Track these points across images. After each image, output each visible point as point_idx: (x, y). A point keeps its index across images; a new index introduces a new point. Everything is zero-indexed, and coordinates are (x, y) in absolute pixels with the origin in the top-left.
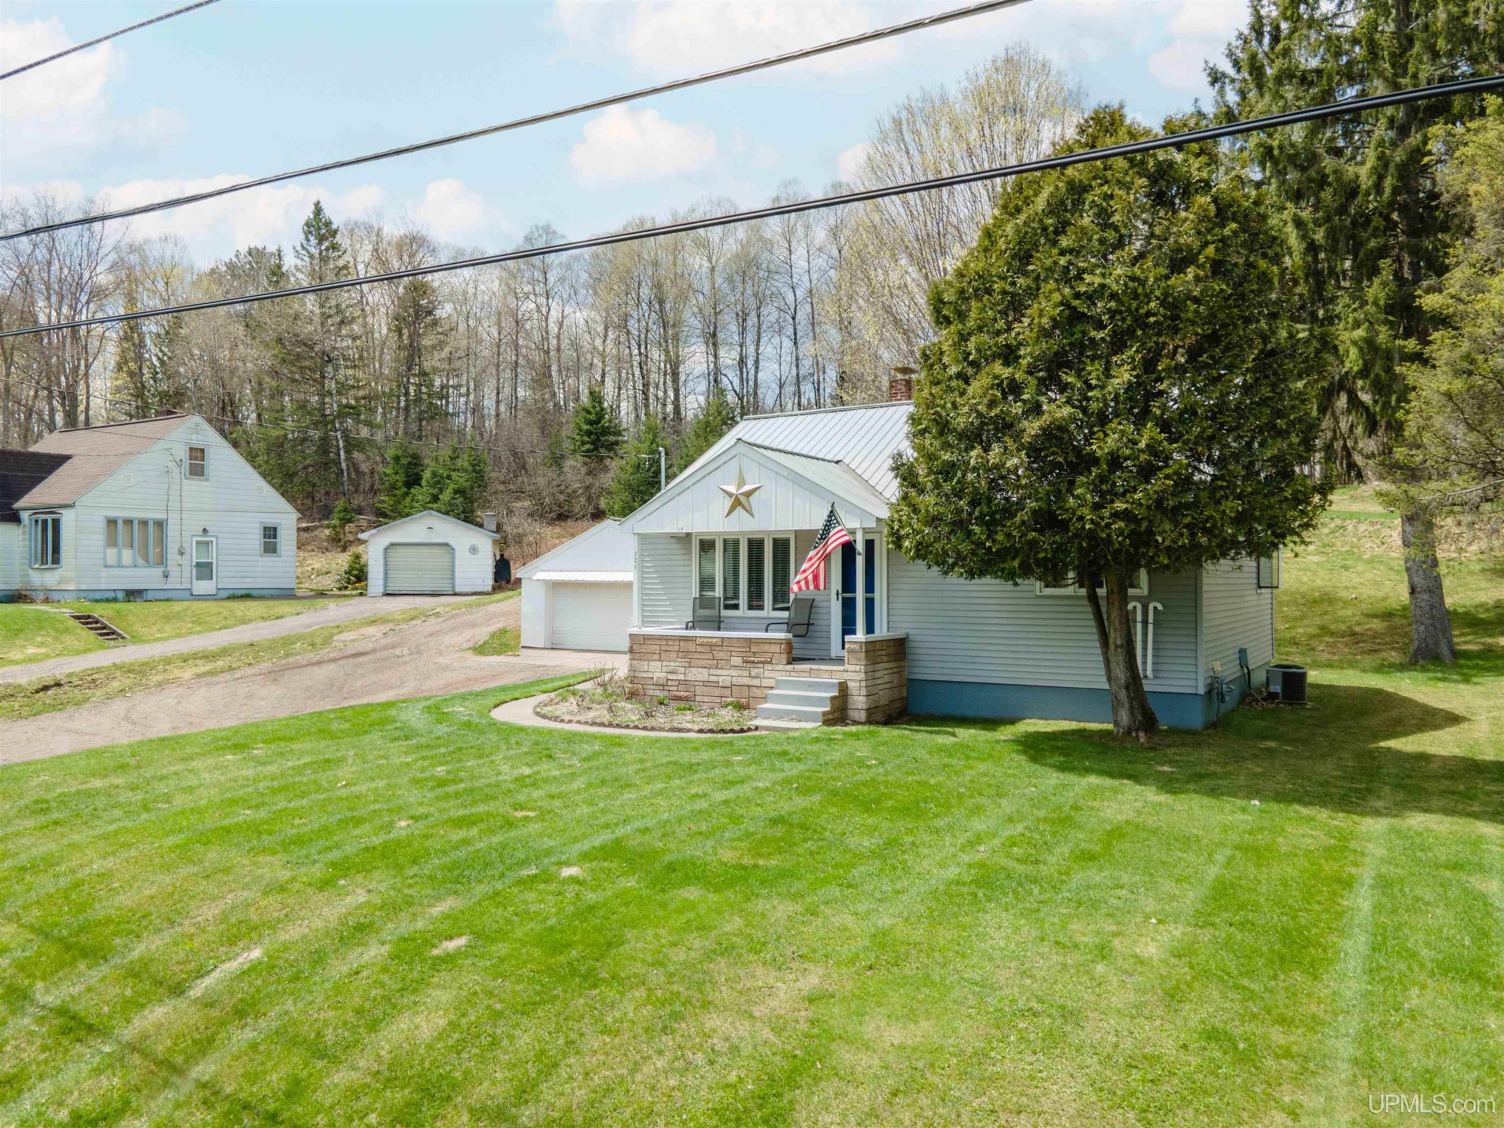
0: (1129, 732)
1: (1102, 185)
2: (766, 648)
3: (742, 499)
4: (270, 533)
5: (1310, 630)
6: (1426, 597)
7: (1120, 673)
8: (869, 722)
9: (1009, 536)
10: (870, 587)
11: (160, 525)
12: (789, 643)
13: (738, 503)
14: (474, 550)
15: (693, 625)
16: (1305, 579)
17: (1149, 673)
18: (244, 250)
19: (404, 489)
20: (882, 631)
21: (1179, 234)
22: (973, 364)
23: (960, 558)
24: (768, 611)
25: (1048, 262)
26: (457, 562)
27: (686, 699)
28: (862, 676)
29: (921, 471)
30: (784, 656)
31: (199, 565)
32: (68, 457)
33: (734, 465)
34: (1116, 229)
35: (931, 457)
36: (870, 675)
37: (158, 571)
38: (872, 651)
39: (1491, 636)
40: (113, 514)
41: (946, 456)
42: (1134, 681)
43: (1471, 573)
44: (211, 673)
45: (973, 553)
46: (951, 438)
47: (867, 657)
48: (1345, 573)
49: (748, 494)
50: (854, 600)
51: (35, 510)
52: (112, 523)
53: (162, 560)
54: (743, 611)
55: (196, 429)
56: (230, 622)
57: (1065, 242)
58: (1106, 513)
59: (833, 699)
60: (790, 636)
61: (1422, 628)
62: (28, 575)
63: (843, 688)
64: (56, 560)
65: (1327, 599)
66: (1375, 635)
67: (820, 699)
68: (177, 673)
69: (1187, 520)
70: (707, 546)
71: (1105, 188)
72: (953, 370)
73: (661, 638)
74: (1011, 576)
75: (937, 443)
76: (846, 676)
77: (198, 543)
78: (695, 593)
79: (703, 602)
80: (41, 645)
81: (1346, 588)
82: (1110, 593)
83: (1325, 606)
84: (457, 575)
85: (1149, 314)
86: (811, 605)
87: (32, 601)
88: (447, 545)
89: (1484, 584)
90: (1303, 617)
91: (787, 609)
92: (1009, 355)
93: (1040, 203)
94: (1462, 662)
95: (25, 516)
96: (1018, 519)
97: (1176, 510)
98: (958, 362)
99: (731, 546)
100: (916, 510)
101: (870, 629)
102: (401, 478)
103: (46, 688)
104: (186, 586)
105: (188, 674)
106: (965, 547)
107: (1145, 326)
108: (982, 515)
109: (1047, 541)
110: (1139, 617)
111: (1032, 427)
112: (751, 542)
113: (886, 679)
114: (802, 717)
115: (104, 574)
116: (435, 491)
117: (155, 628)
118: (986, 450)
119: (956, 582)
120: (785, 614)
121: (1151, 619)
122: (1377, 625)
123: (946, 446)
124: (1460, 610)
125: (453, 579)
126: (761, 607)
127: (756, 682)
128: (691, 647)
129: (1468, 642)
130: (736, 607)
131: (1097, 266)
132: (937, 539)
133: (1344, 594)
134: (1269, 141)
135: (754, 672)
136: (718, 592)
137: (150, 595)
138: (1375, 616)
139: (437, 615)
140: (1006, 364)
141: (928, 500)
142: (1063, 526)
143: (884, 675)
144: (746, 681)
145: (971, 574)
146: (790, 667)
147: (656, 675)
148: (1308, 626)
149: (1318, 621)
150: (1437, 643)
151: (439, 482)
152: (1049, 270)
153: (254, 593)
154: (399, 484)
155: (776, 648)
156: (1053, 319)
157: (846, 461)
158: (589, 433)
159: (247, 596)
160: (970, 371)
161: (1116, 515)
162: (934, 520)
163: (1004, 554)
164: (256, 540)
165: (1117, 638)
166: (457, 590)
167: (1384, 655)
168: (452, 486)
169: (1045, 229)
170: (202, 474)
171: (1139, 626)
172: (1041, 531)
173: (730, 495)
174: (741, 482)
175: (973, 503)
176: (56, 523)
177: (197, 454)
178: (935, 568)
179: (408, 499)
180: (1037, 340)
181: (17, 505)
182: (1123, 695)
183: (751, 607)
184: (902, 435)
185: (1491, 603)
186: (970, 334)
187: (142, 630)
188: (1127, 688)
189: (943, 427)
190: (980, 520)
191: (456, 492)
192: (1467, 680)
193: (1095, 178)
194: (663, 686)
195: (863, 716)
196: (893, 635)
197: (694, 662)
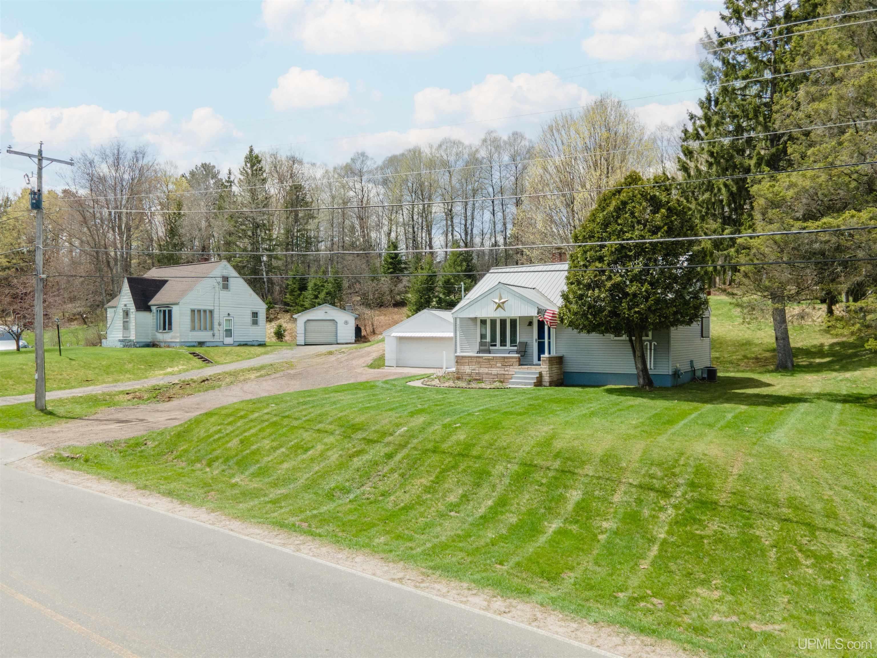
0: (643, 386)
1: (632, 203)
2: (511, 360)
3: (501, 305)
4: (255, 315)
5: (738, 357)
6: (782, 341)
7: (640, 366)
8: (550, 386)
9: (601, 319)
10: (549, 338)
11: (211, 312)
12: (519, 358)
13: (499, 306)
14: (346, 323)
15: (478, 352)
16: (740, 335)
17: (652, 367)
18: (199, 165)
19: (299, 292)
20: (553, 354)
21: (655, 221)
22: (588, 261)
23: (585, 327)
24: (508, 347)
25: (614, 228)
26: (338, 328)
27: (479, 380)
28: (548, 369)
29: (571, 296)
30: (518, 363)
31: (226, 330)
32: (166, 281)
33: (497, 292)
34: (636, 218)
35: (574, 293)
36: (550, 369)
37: (210, 333)
38: (551, 360)
39: (814, 358)
40: (193, 307)
41: (579, 292)
42: (645, 369)
43: (815, 331)
44: (261, 376)
45: (589, 325)
46: (581, 286)
47: (549, 363)
48: (759, 332)
49: (503, 303)
50: (544, 342)
51: (159, 306)
52: (193, 311)
53: (212, 329)
54: (498, 347)
55: (225, 268)
56: (251, 356)
57: (620, 221)
58: (632, 311)
59: (537, 377)
60: (519, 355)
61: (780, 355)
62: (155, 335)
63: (541, 374)
64: (170, 328)
65: (748, 343)
66: (766, 359)
67: (532, 378)
68: (248, 376)
69: (658, 314)
70: (483, 322)
71: (633, 204)
72: (582, 263)
73: (469, 357)
74: (602, 333)
75: (576, 288)
76: (541, 370)
77: (226, 320)
78: (479, 340)
79: (482, 344)
80: (183, 365)
81: (758, 338)
82: (636, 338)
83: (748, 347)
84: (339, 335)
85: (646, 248)
86: (526, 344)
87: (160, 347)
88: (334, 320)
89: (818, 336)
90: (737, 351)
91: (516, 346)
92: (601, 259)
93: (611, 208)
94: (796, 369)
95: (154, 308)
96: (604, 314)
97: (655, 310)
98: (583, 261)
99: (493, 322)
100: (570, 311)
101: (549, 353)
102: (296, 286)
103: (204, 381)
104: (221, 340)
105: (253, 376)
106: (586, 323)
107: (645, 252)
108: (592, 312)
109: (613, 321)
110: (648, 347)
111: (609, 284)
112: (501, 320)
113: (556, 371)
114: (526, 384)
115: (190, 334)
116: (316, 293)
117: (222, 358)
118: (594, 291)
119: (584, 335)
120: (515, 348)
121: (653, 348)
122: (768, 354)
123: (579, 289)
124: (804, 348)
125: (337, 337)
126: (505, 346)
127: (507, 373)
128: (481, 360)
129: (803, 361)
130: (495, 345)
131: (630, 230)
132: (577, 320)
133: (756, 341)
134: (713, 150)
135: (506, 369)
136: (488, 339)
137: (207, 344)
138: (768, 351)
139: (343, 352)
140: (600, 262)
141: (574, 307)
142: (618, 315)
143: (555, 370)
144: (503, 372)
145: (589, 332)
146: (520, 367)
147: (467, 371)
148: (738, 355)
149: (743, 353)
150: (786, 361)
151: (317, 289)
152: (614, 231)
153: (249, 343)
154: (296, 289)
155: (515, 360)
156: (615, 248)
157: (537, 288)
158: (391, 263)
159: (245, 345)
160: (588, 264)
161: (636, 312)
162: (575, 314)
163: (600, 325)
164: (249, 319)
165: (638, 353)
166: (339, 342)
167: (768, 367)
168: (325, 291)
169: (613, 217)
170: (227, 288)
171: (649, 351)
172: (612, 317)
173: (496, 303)
174: (501, 298)
175: (589, 308)
176: (170, 312)
177: (226, 279)
178: (575, 330)
179: (302, 297)
180: (610, 255)
181: (150, 303)
182: (641, 373)
183: (501, 346)
184: (563, 283)
185: (818, 344)
186: (587, 251)
187: (217, 359)
188: (642, 371)
189: (579, 283)
190: (591, 314)
191: (327, 293)
192: (792, 375)
193: (629, 200)
194: (470, 375)
195: (548, 384)
196: (557, 355)
197: (482, 366)
